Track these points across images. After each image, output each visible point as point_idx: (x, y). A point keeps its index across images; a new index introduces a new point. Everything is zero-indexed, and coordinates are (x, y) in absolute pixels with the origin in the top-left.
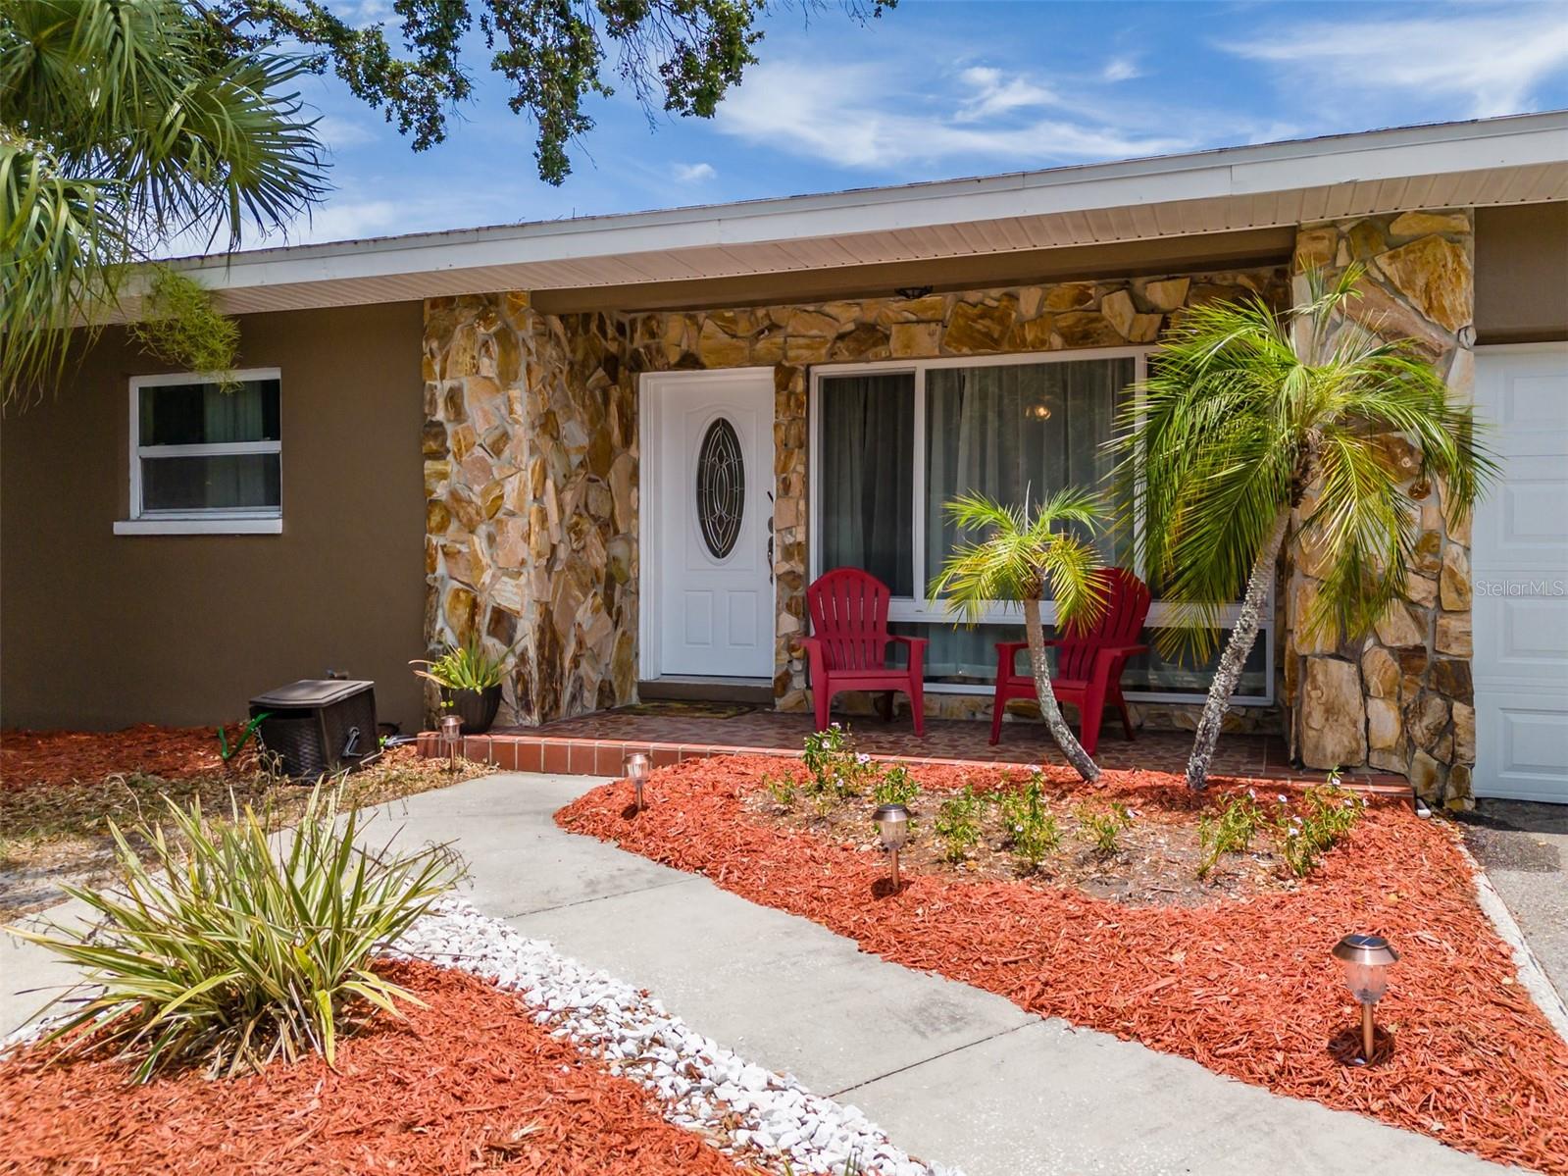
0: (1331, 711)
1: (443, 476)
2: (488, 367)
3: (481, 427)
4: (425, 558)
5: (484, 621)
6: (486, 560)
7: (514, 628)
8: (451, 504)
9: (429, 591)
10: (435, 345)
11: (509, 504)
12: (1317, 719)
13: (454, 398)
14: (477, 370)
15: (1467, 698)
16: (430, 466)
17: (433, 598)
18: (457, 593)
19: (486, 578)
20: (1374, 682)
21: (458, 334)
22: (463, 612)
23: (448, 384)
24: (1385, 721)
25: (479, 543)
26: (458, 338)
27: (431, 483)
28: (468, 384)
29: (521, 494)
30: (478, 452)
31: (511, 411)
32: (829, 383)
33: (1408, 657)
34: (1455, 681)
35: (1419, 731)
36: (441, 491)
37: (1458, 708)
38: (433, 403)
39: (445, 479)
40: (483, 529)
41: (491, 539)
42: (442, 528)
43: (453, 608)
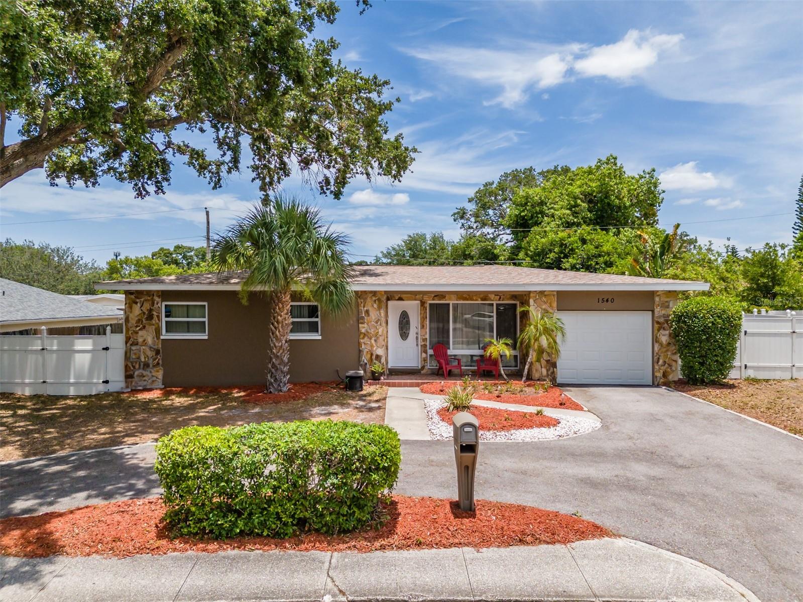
0: (536, 370)
1: (364, 328)
2: (375, 306)
3: (373, 318)
4: (359, 344)
5: (374, 357)
6: (374, 345)
7: (381, 359)
8: (366, 333)
9: (360, 351)
10: (362, 301)
11: (380, 333)
12: (534, 372)
13: (367, 312)
14: (373, 306)
15: (556, 368)
16: (360, 325)
17: (362, 353)
18: (367, 352)
19: (375, 349)
20: (543, 366)
21: (368, 298)
22: (369, 356)
23: (365, 309)
24: (544, 371)
25: (373, 341)
26: (369, 299)
27: (361, 329)
28: (370, 309)
29: (383, 332)
30: (373, 323)
31: (380, 315)
32: (430, 305)
33: (548, 361)
34: (554, 365)
35: (549, 373)
36: (363, 331)
37: (555, 369)
38: (362, 312)
39: (363, 328)
40: (373, 339)
41: (375, 341)
42: (363, 338)
43: (367, 355)
